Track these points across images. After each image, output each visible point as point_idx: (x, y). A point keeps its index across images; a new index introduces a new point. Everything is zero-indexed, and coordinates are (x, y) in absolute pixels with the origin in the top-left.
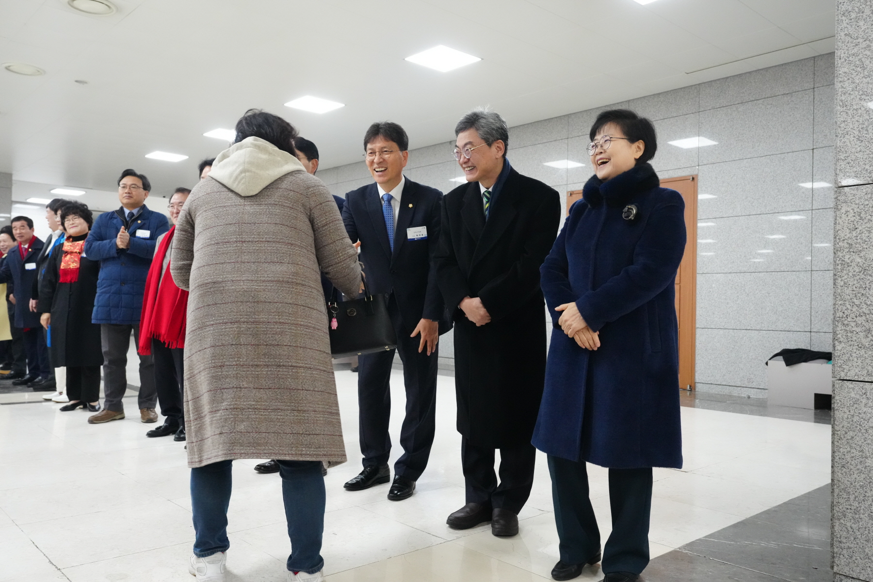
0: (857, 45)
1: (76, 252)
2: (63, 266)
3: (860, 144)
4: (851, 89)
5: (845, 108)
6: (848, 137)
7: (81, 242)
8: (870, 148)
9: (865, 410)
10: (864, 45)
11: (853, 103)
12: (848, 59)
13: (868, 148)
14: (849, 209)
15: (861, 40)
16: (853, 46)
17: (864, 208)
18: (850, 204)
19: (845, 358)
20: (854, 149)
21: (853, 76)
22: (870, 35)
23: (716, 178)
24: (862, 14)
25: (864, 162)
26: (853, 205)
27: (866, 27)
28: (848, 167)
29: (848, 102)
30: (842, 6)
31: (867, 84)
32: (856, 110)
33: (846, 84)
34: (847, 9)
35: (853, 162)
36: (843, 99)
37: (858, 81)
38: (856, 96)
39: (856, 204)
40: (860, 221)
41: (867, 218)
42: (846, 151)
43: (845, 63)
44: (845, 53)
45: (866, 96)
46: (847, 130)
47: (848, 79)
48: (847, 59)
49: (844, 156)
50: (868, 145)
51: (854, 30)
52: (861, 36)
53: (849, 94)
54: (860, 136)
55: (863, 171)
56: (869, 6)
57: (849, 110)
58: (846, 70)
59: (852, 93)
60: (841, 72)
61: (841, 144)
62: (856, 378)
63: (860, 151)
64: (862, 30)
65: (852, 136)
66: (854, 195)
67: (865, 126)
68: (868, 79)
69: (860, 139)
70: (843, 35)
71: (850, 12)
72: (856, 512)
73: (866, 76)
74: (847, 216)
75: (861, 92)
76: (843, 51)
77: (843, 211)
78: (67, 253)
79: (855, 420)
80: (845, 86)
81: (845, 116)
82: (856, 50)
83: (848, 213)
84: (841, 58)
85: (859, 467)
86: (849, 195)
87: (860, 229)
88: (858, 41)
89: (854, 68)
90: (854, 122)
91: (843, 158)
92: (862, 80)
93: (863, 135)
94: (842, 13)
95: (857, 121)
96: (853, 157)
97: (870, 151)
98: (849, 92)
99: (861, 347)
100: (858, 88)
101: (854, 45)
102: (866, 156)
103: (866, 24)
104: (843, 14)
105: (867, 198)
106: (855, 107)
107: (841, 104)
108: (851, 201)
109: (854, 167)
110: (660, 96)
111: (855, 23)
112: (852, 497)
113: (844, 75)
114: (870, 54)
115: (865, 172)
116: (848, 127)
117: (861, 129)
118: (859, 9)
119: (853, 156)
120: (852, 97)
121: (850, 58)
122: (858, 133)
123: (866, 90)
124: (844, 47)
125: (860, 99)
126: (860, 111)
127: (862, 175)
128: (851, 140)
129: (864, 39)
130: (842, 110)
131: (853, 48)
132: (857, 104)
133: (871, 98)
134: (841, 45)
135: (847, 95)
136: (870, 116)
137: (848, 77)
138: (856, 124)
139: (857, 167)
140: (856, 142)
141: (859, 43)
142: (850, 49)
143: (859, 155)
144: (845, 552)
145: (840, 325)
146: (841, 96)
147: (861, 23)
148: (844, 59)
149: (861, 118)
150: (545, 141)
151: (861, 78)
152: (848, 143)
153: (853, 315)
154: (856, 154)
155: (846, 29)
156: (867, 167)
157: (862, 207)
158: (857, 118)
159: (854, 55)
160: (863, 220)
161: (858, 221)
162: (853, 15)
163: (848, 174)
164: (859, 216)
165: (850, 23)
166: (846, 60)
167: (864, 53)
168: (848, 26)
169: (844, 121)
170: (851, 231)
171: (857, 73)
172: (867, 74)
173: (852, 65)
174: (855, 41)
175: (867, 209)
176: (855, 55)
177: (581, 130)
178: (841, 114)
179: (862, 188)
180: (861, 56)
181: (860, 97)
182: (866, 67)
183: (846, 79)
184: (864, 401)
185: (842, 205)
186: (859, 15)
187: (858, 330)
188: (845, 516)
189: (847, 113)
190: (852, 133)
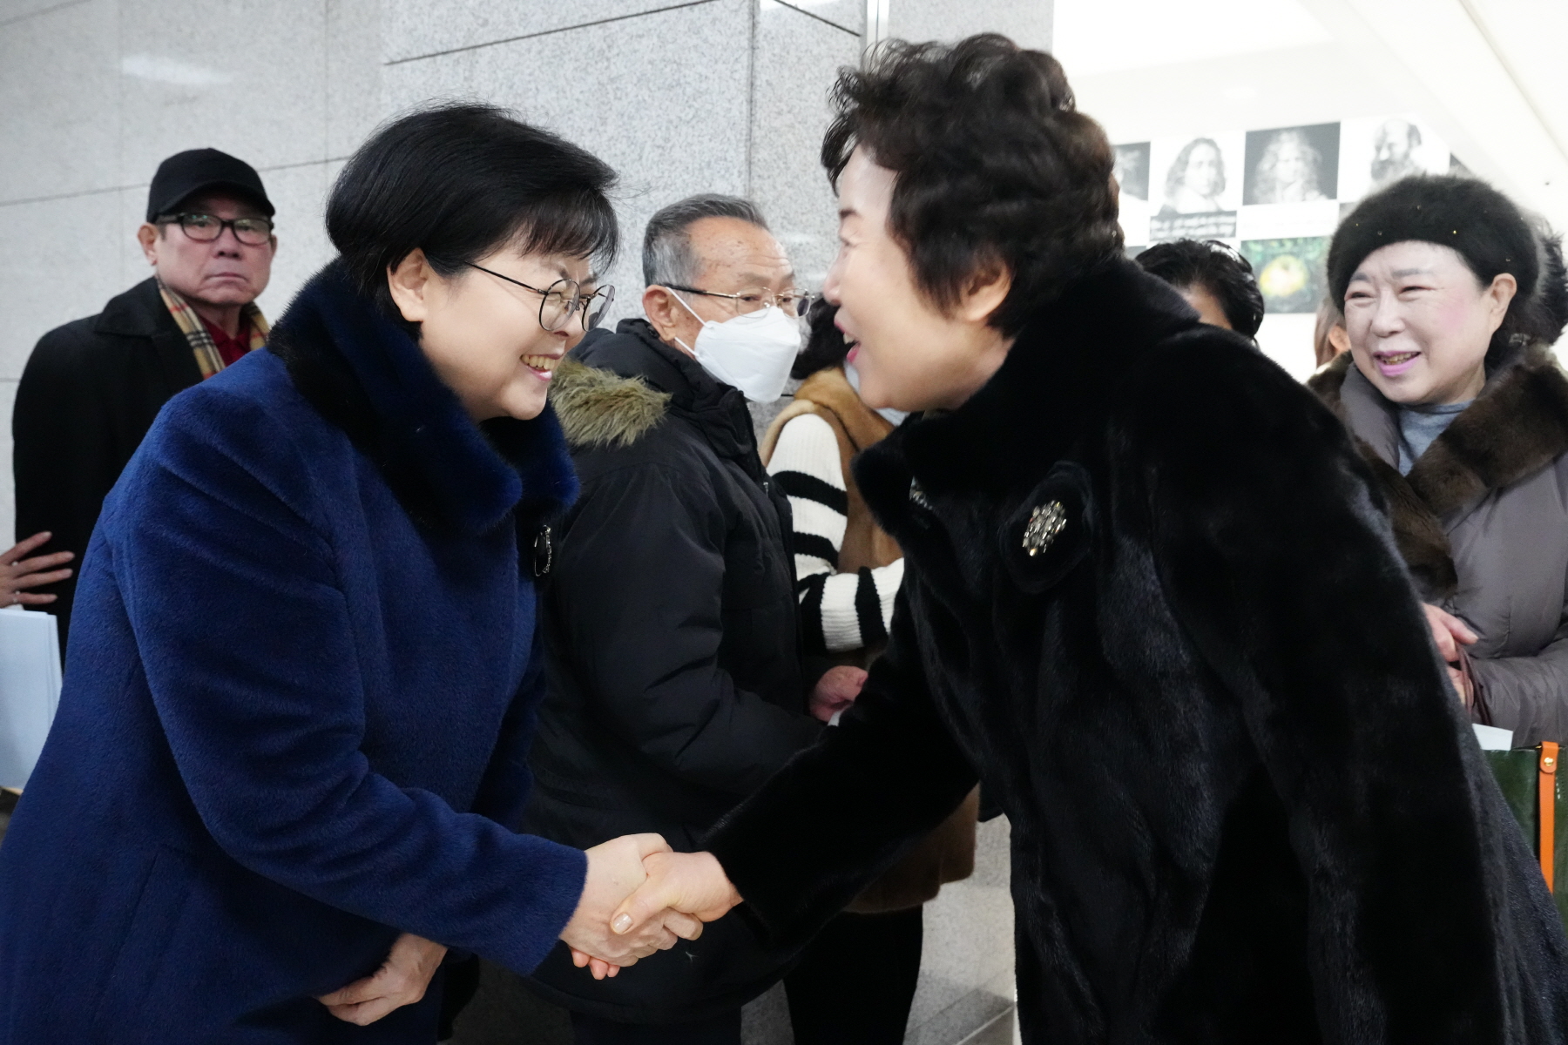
4: (771, 199)
37: (779, 188)
44: (765, 120)
59: (773, 207)
60: (759, 156)
75: (783, 214)
80: (765, 188)
82: (776, 124)
98: (769, 203)
118: (784, 43)
121: (772, 134)
159: (776, 131)
174: (778, 104)
183: (766, 176)
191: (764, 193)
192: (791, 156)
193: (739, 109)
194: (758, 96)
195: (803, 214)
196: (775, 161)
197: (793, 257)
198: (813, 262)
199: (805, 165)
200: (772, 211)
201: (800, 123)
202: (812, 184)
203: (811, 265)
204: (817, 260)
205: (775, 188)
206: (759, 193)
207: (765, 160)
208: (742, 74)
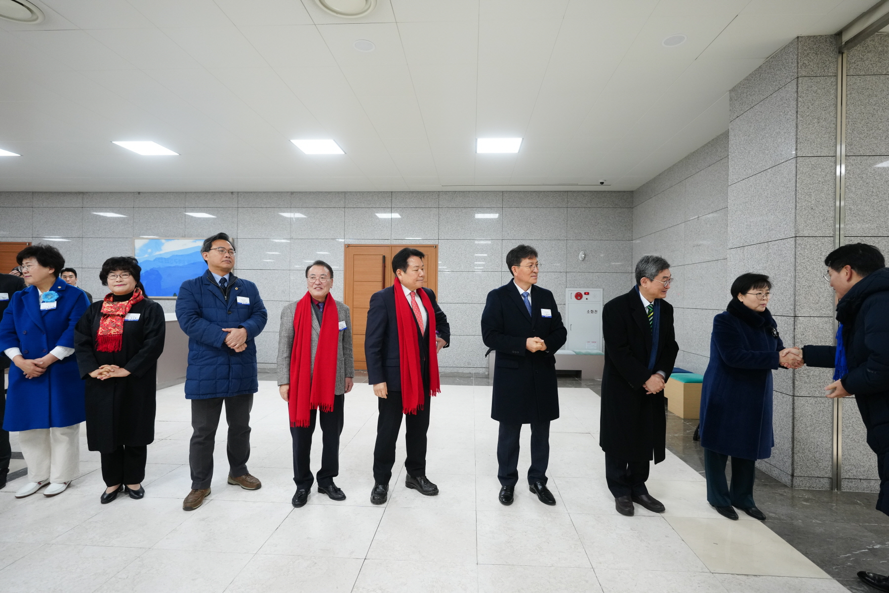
1: (118, 315)
2: (101, 331)
7: (125, 303)
9: (807, 408)
10: (807, 260)
15: (806, 257)
17: (807, 326)
19: (799, 387)
20: (803, 301)
21: (803, 271)
22: (809, 256)
23: (450, 248)
28: (801, 309)
30: (799, 241)
31: (808, 276)
36: (799, 280)
39: (804, 324)
42: (800, 302)
43: (800, 265)
44: (799, 261)
46: (800, 293)
51: (803, 252)
54: (805, 296)
57: (801, 285)
58: (800, 268)
61: (798, 299)
62: (804, 395)
64: (806, 253)
66: (803, 320)
67: (807, 293)
70: (799, 253)
71: (801, 244)
72: (804, 449)
77: (799, 327)
78: (106, 316)
79: (803, 412)
82: (803, 261)
85: (805, 431)
99: (805, 383)
112: (802, 444)
125: (806, 282)
143: (805, 304)
144: (799, 466)
145: (797, 374)
147: (806, 250)
153: (802, 370)
162: (803, 246)
170: (802, 335)
179: (806, 318)
182: (807, 269)
183: (800, 272)
184: (807, 404)
187: (805, 376)
188: (799, 452)
190: (802, 295)
193: (793, 260)
194: (797, 257)
195: (812, 278)
197: (809, 288)
200: (802, 279)
201: (811, 259)
203: (816, 289)
205: (803, 274)
208: (793, 253)
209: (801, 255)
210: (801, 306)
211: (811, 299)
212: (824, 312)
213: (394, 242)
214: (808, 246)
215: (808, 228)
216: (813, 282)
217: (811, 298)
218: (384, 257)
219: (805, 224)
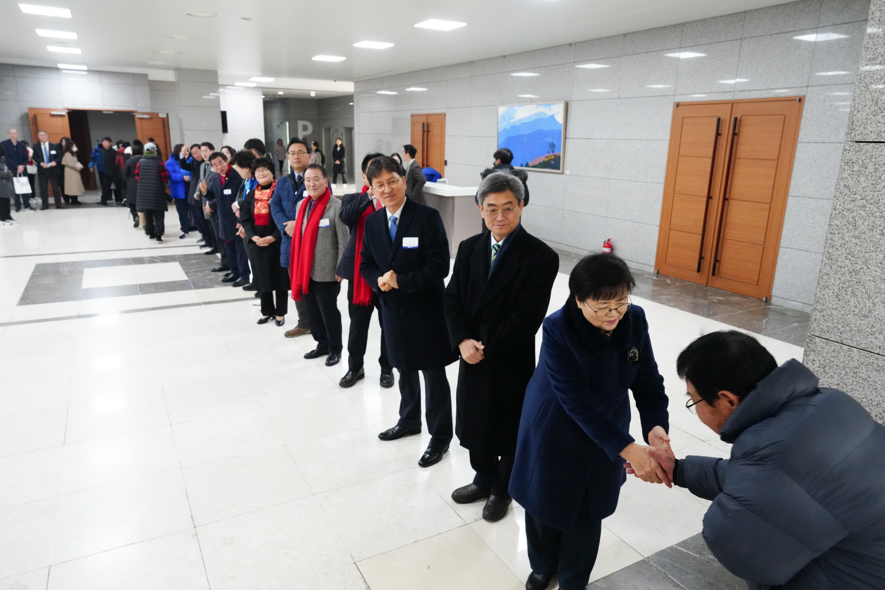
0: (854, 201)
1: (265, 200)
2: (256, 211)
3: (837, 302)
4: (839, 244)
5: (830, 261)
6: (828, 291)
8: (845, 310)
10: (860, 203)
11: (838, 259)
12: (842, 213)
13: (844, 309)
14: (815, 359)
15: (859, 197)
16: (850, 201)
17: (829, 364)
18: (817, 354)
20: (831, 305)
21: (843, 232)
22: (868, 194)
23: (824, 101)
24: (864, 170)
25: (837, 320)
26: (820, 357)
27: (866, 185)
28: (822, 320)
29: (835, 256)
30: (847, 154)
31: (855, 245)
32: (841, 267)
33: (836, 238)
34: (851, 158)
35: (827, 317)
36: (831, 252)
37: (847, 239)
38: (843, 253)
39: (823, 357)
40: (823, 373)
41: (830, 373)
42: (823, 304)
43: (839, 216)
44: (840, 205)
45: (852, 257)
46: (828, 283)
47: (839, 233)
48: (841, 211)
49: (821, 308)
50: (844, 306)
51: (854, 184)
52: (859, 193)
53: (837, 248)
54: (839, 294)
55: (834, 329)
56: (873, 163)
57: (834, 264)
58: (838, 223)
59: (839, 248)
60: (833, 224)
61: (820, 295)
63: (836, 309)
64: (862, 186)
65: (831, 291)
66: (823, 348)
67: (845, 286)
68: (857, 240)
69: (839, 297)
70: (842, 186)
71: (853, 163)
73: (856, 237)
74: (813, 364)
75: (848, 251)
76: (839, 203)
78: (258, 200)
81: (829, 269)
82: (851, 206)
83: (815, 362)
84: (837, 208)
86: (818, 346)
87: (822, 381)
88: (856, 196)
89: (846, 223)
90: (836, 279)
91: (820, 310)
92: (851, 239)
93: (842, 294)
94: (846, 161)
95: (839, 279)
96: (829, 313)
97: (845, 313)
98: (837, 247)
100: (846, 246)
101: (851, 199)
102: (840, 316)
103: (866, 182)
104: (847, 163)
105: (833, 355)
106: (840, 264)
107: (828, 255)
108: (819, 352)
109: (828, 322)
110: (779, 7)
111: (856, 177)
113: (836, 227)
114: (864, 215)
115: (836, 331)
116: (830, 281)
117: (841, 288)
118: (863, 163)
119: (829, 311)
120: (839, 253)
121: (845, 212)
122: (837, 290)
123: (853, 250)
124: (841, 198)
126: (843, 270)
127: (833, 333)
128: (830, 295)
129: (862, 197)
130: (827, 262)
131: (849, 202)
132: (842, 262)
133: (856, 260)
134: (839, 195)
135: (835, 249)
136: (851, 278)
137: (839, 231)
138: (837, 281)
139: (831, 322)
140: (834, 298)
141: (856, 199)
142: (846, 202)
143: (835, 312)
146: (829, 248)
147: (862, 179)
148: (838, 211)
149: (843, 277)
150: (658, 49)
151: (851, 236)
152: (827, 297)
154: (832, 311)
155: (846, 180)
156: (840, 326)
157: (828, 361)
158: (839, 275)
159: (848, 210)
160: (826, 374)
161: (821, 373)
162: (856, 168)
163: (821, 326)
164: (824, 368)
165: (852, 174)
166: (840, 213)
167: (859, 212)
168: (849, 177)
169: (827, 274)
171: (848, 230)
172: (857, 235)
173: (845, 220)
174: (852, 196)
175: (831, 365)
176: (850, 210)
177: (694, 40)
178: (826, 266)
179: (831, 345)
180: (855, 214)
181: (846, 255)
182: (857, 227)
183: (836, 232)
185: (810, 353)
186: (861, 169)
189: (831, 267)
190: (832, 289)
191: (833, 241)
192: (860, 222)
195: (866, 252)
196: (845, 225)
197: (853, 274)
198: (871, 279)
199: (873, 226)
200: (840, 250)
201: (871, 204)
202: (878, 237)
203: (870, 280)
204: (876, 278)
205: (843, 239)
206: (829, 241)
207: (837, 225)
209: (846, 191)
210: (824, 313)
211: (852, 303)
212: (877, 343)
213: (738, 96)
214: (871, 168)
215: (879, 118)
216: (866, 263)
217: (853, 301)
218: (719, 120)
219: (874, 108)
